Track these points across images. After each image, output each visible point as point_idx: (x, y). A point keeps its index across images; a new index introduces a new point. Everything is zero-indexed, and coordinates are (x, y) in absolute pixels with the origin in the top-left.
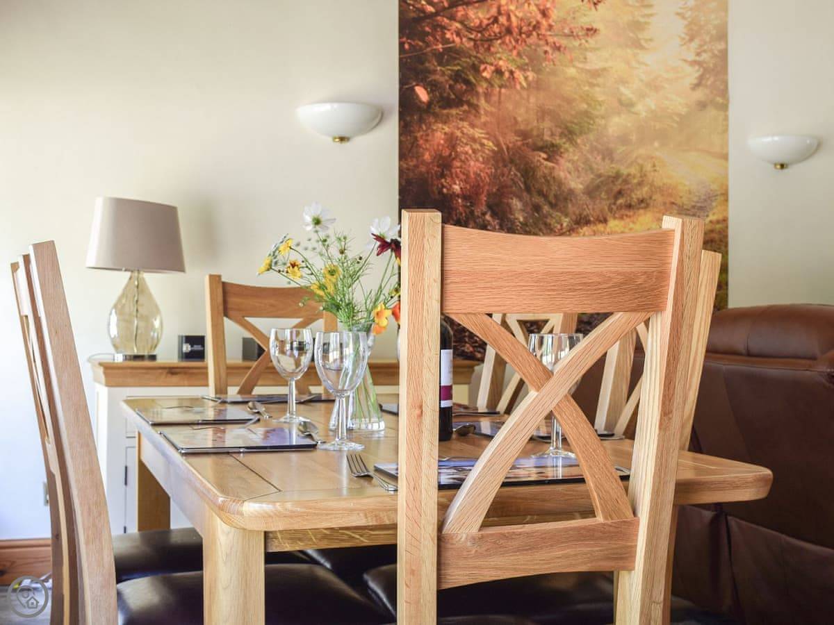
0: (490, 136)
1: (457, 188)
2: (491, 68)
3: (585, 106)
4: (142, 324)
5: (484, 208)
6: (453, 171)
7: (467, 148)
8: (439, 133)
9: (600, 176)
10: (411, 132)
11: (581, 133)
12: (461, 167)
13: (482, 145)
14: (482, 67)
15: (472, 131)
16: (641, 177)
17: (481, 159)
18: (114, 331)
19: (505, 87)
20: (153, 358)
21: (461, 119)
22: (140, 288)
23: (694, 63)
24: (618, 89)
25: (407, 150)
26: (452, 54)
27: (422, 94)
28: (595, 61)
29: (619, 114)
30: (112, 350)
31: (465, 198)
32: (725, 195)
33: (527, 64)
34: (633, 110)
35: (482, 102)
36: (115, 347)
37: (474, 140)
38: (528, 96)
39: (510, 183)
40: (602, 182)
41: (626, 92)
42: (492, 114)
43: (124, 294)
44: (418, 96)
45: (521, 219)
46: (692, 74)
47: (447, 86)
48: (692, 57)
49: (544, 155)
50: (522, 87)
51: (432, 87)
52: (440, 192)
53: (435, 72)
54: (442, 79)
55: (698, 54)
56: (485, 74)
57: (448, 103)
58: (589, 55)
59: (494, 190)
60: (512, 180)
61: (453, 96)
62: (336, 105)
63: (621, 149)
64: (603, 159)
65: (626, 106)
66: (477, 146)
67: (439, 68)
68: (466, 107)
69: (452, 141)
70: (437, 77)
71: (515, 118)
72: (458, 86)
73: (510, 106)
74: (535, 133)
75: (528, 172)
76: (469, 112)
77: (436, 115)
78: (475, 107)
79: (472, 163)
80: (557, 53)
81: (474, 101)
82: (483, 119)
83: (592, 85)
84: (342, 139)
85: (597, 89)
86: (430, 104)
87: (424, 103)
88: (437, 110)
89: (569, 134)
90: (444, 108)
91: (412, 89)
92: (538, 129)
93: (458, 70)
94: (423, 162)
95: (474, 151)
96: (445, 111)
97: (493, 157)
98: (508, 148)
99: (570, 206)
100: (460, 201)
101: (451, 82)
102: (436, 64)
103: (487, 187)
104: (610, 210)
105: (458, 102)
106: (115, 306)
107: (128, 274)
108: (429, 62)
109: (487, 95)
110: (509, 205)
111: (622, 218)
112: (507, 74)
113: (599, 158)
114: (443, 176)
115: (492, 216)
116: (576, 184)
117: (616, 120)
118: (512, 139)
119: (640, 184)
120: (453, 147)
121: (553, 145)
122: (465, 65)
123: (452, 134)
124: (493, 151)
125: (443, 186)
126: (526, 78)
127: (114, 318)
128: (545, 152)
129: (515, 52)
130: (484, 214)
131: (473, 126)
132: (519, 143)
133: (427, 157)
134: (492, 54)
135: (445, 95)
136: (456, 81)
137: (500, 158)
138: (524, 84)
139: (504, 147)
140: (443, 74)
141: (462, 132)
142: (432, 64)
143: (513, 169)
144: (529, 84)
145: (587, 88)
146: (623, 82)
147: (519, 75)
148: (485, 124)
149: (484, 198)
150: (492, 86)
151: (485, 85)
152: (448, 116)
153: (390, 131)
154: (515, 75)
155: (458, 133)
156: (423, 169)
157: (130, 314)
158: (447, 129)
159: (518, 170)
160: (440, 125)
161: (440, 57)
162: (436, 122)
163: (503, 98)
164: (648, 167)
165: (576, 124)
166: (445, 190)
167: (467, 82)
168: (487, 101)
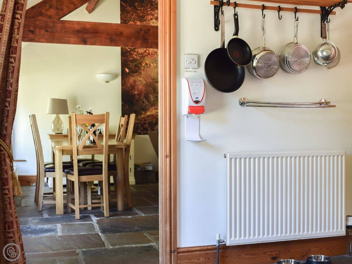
0: (144, 80)
1: (136, 93)
2: (144, 63)
4: (59, 126)
5: (143, 97)
6: (135, 89)
7: (139, 83)
8: (132, 79)
10: (124, 80)
12: (137, 88)
13: (142, 82)
14: (142, 63)
15: (140, 79)
17: (142, 86)
18: (53, 128)
19: (148, 68)
20: (62, 133)
21: (137, 76)
22: (58, 118)
25: (123, 84)
26: (135, 60)
27: (127, 70)
30: (52, 132)
31: (138, 95)
33: (154, 62)
35: (142, 72)
36: (53, 131)
37: (140, 81)
38: (154, 70)
39: (150, 91)
42: (145, 74)
43: (55, 119)
44: (126, 71)
45: (153, 100)
47: (133, 68)
50: (153, 68)
51: (129, 69)
52: (132, 94)
54: (132, 67)
56: (143, 65)
57: (134, 72)
59: (146, 93)
61: (135, 71)
62: (105, 75)
66: (141, 82)
67: (131, 64)
68: (138, 73)
69: (135, 81)
70: (131, 66)
71: (151, 75)
72: (136, 68)
73: (149, 72)
74: (156, 79)
76: (139, 74)
77: (130, 75)
78: (141, 73)
79: (140, 87)
81: (140, 72)
82: (143, 76)
84: (107, 82)
86: (129, 72)
87: (127, 72)
88: (131, 74)
90: (132, 73)
91: (125, 69)
93: (136, 64)
94: (128, 87)
95: (140, 84)
96: (133, 74)
97: (145, 85)
98: (149, 83)
100: (137, 96)
101: (134, 67)
102: (130, 63)
103: (144, 92)
105: (136, 72)
106: (53, 122)
107: (56, 115)
109: (144, 70)
110: (149, 97)
112: (149, 65)
114: (132, 90)
115: (145, 99)
118: (150, 80)
120: (135, 83)
122: (138, 63)
124: (145, 83)
125: (132, 92)
126: (154, 65)
127: (53, 125)
129: (151, 59)
130: (143, 99)
131: (140, 77)
132: (152, 81)
133: (128, 85)
134: (145, 60)
135: (133, 70)
136: (135, 67)
137: (147, 85)
138: (153, 67)
139: (148, 82)
140: (132, 65)
143: (150, 88)
144: (154, 67)
148: (143, 77)
149: (143, 95)
150: (145, 68)
151: (143, 67)
152: (133, 75)
153: (119, 80)
154: (151, 65)
155: (136, 79)
156: (128, 88)
157: (56, 124)
158: (133, 79)
159: (152, 88)
161: (131, 61)
162: (131, 77)
163: (148, 70)
166: (133, 93)
167: (138, 67)
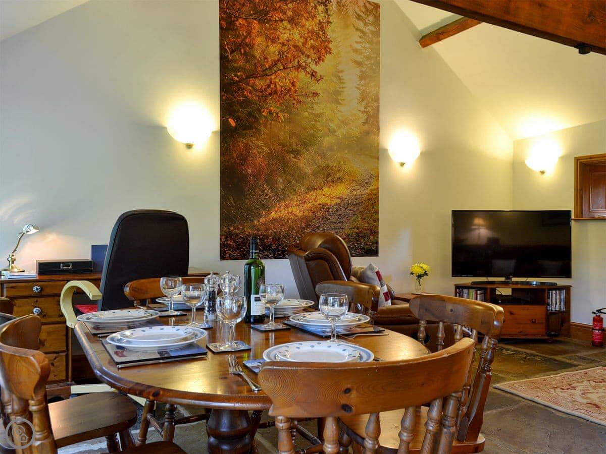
0: (267, 145)
1: (250, 171)
2: (266, 111)
3: (313, 132)
5: (263, 181)
6: (248, 162)
7: (255, 151)
8: (241, 143)
9: (319, 166)
10: (226, 142)
11: (311, 145)
12: (252, 160)
13: (262, 149)
14: (262, 110)
15: (257, 142)
16: (339, 167)
17: (262, 157)
19: (274, 121)
21: (252, 136)
23: (363, 112)
24: (328, 123)
25: (224, 151)
26: (247, 103)
27: (232, 123)
28: (318, 109)
29: (328, 136)
32: (378, 176)
33: (284, 110)
34: (336, 134)
35: (262, 128)
37: (258, 147)
38: (285, 126)
39: (276, 169)
40: (320, 169)
41: (332, 125)
42: (267, 134)
44: (230, 124)
45: (282, 187)
46: (363, 117)
47: (245, 119)
48: (363, 109)
49: (293, 156)
50: (282, 121)
51: (237, 119)
52: (242, 173)
53: (238, 111)
54: (242, 115)
55: (365, 108)
56: (264, 114)
57: (245, 128)
58: (315, 106)
59: (268, 172)
60: (277, 167)
61: (248, 124)
63: (329, 153)
64: (321, 158)
65: (332, 132)
66: (259, 150)
67: (241, 110)
68: (254, 130)
69: (247, 147)
70: (240, 114)
71: (279, 137)
72: (250, 119)
73: (276, 131)
74: (288, 145)
75: (285, 164)
76: (256, 133)
77: (239, 134)
78: (259, 131)
79: (257, 159)
80: (299, 104)
81: (259, 127)
82: (263, 136)
83: (316, 121)
84: (189, 145)
85: (318, 123)
86: (236, 128)
87: (232, 127)
88: (240, 131)
89: (305, 145)
90: (244, 130)
91: (227, 120)
92: (290, 142)
93: (250, 111)
94: (233, 158)
95: (258, 153)
96: (244, 132)
97: (268, 156)
98: (275, 152)
99: (305, 181)
100: (251, 178)
101: (247, 117)
102: (239, 107)
103: (265, 171)
104: (324, 183)
105: (250, 127)
108: (235, 106)
109: (264, 124)
110: (275, 180)
111: (330, 187)
112: (275, 114)
113: (319, 157)
114: (243, 164)
115: (268, 186)
116: (308, 170)
117: (327, 139)
118: (277, 147)
119: (338, 171)
120: (248, 150)
121: (297, 151)
122: (254, 109)
123: (248, 143)
124: (268, 153)
125: (243, 170)
126: (284, 116)
128: (294, 154)
129: (278, 103)
130: (263, 184)
131: (257, 140)
132: (281, 149)
133: (234, 155)
134: (267, 104)
135: (244, 123)
136: (249, 117)
137: (271, 156)
138: (283, 119)
139: (273, 151)
140: (243, 113)
141: (253, 143)
142: (237, 108)
143: (278, 162)
144: (285, 120)
145: (313, 123)
146: (331, 120)
147: (280, 114)
148: (264, 139)
149: (263, 176)
150: (267, 120)
151: (264, 119)
152: (245, 134)
155: (251, 143)
156: (233, 161)
158: (245, 141)
159: (280, 162)
160: (241, 139)
161: (241, 104)
162: (239, 137)
163: (272, 126)
164: (342, 163)
165: (308, 140)
166: (244, 172)
167: (255, 118)
168: (265, 127)
